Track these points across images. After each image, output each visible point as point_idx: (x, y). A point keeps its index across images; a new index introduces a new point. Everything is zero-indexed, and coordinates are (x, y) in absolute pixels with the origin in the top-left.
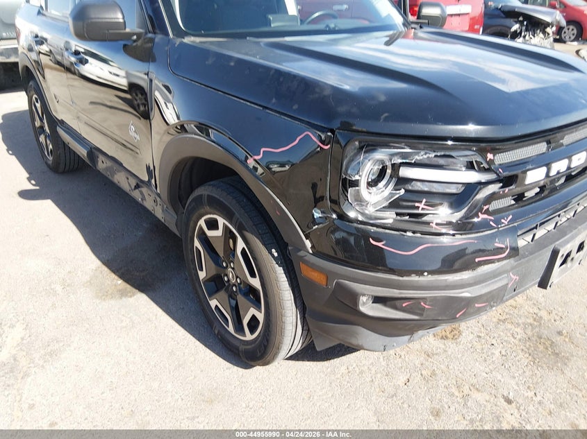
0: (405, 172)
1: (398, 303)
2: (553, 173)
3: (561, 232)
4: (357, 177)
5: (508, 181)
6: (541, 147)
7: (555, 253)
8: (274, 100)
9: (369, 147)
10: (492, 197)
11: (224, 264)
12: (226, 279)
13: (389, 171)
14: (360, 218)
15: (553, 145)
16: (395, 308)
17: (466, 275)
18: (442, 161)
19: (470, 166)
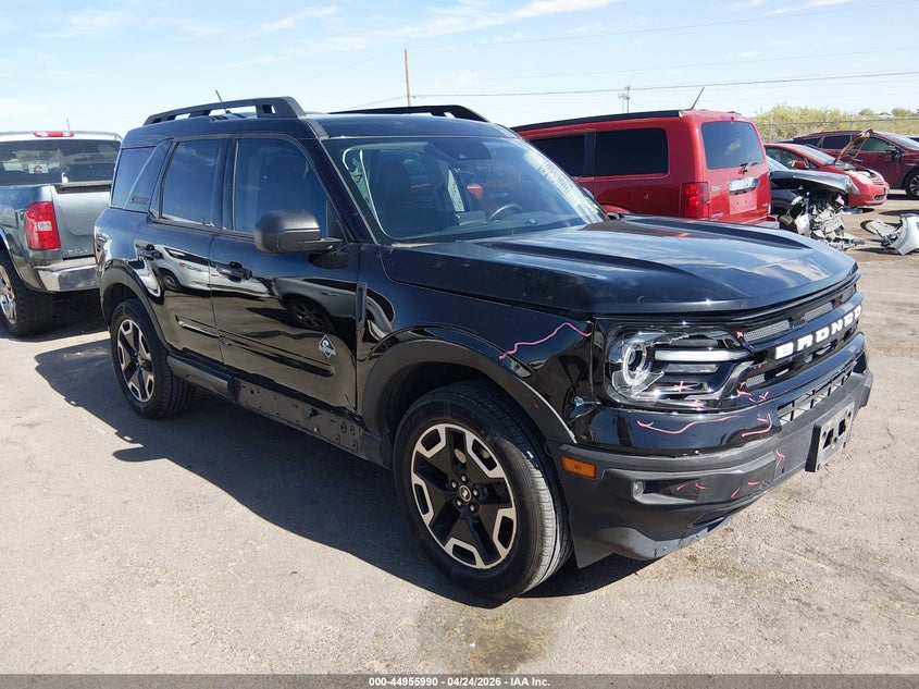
0: (662, 355)
1: (671, 488)
2: (800, 348)
3: (817, 411)
4: (620, 361)
5: (758, 357)
6: (784, 325)
7: (817, 431)
8: (524, 294)
9: (628, 333)
10: (746, 375)
11: (454, 485)
12: (459, 504)
13: (645, 355)
14: (625, 402)
15: (795, 322)
16: (669, 494)
17: (734, 452)
18: (693, 342)
19: (720, 346)
